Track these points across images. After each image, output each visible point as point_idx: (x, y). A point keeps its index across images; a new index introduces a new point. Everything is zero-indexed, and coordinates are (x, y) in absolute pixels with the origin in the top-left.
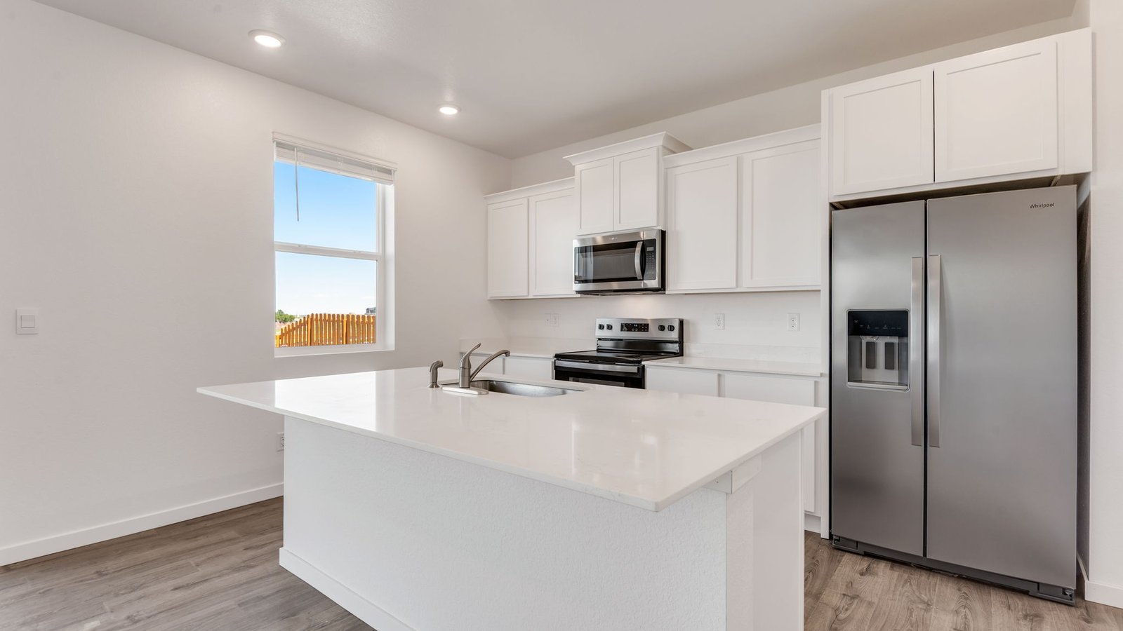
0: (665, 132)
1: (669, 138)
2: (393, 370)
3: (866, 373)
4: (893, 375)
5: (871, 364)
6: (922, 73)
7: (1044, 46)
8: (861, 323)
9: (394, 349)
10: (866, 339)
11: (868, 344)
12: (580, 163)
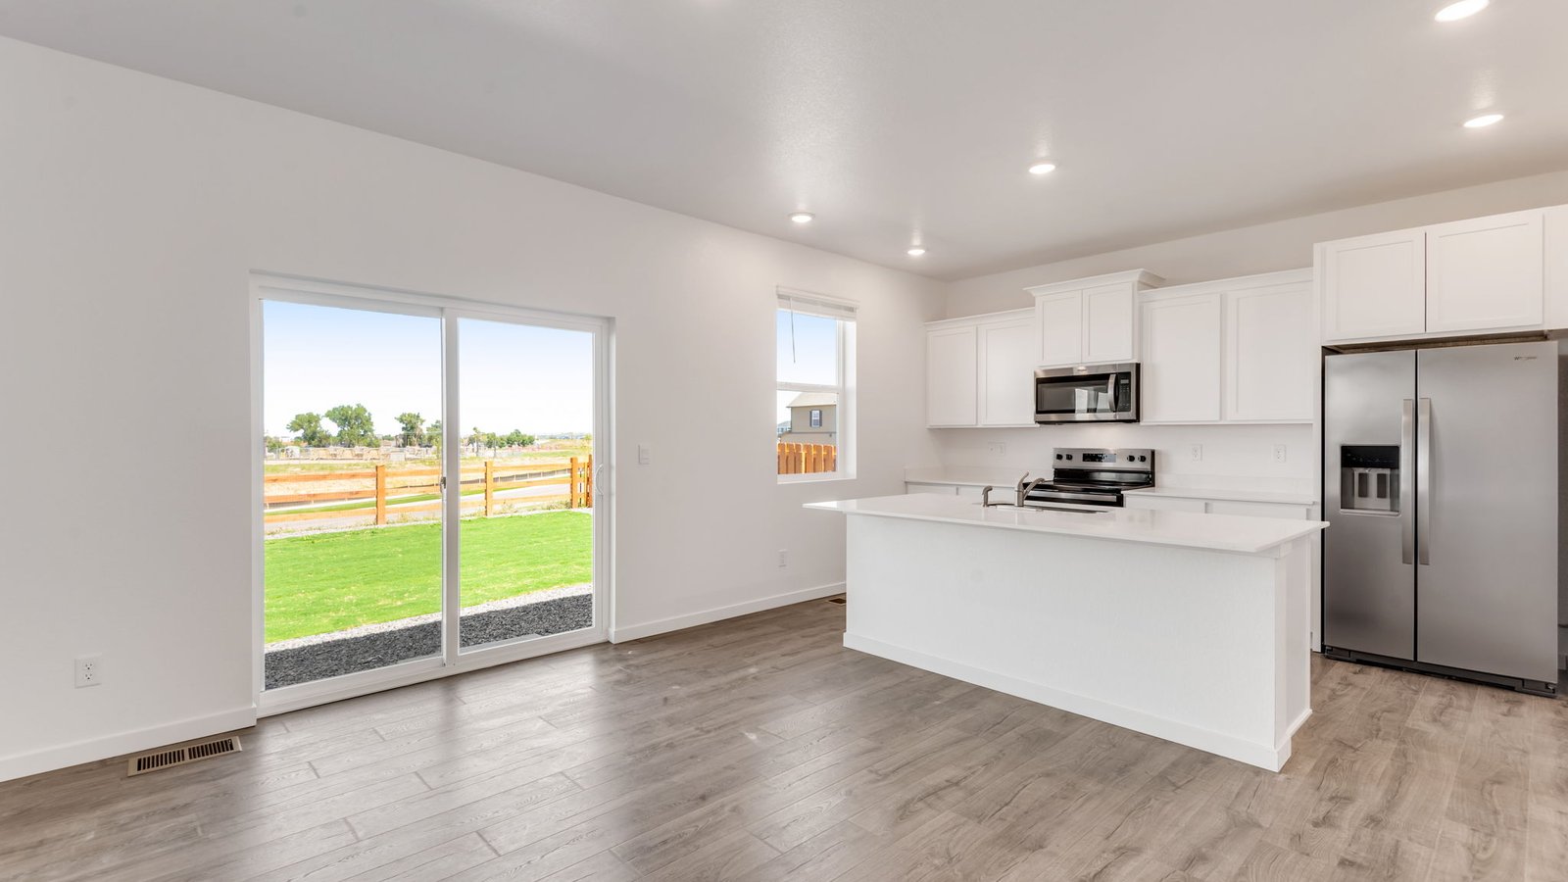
0: (1142, 269)
1: (1144, 274)
2: (855, 501)
3: (1357, 500)
4: (1386, 503)
5: (1363, 493)
8: (1353, 457)
9: (855, 477)
10: (1358, 471)
11: (1360, 475)
12: (1042, 294)
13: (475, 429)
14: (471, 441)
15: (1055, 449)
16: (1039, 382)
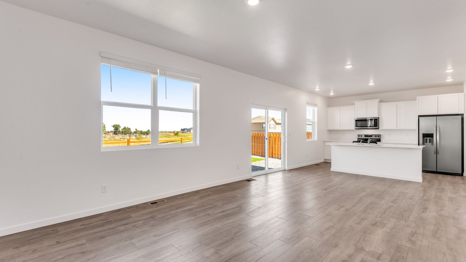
1: (380, 100)
3: (425, 143)
4: (431, 144)
5: (426, 142)
6: (436, 96)
7: (456, 94)
8: (425, 136)
9: (317, 140)
10: (425, 138)
11: (426, 139)
12: (356, 103)
13: (136, 129)
14: (135, 132)
15: (358, 134)
16: (356, 120)
